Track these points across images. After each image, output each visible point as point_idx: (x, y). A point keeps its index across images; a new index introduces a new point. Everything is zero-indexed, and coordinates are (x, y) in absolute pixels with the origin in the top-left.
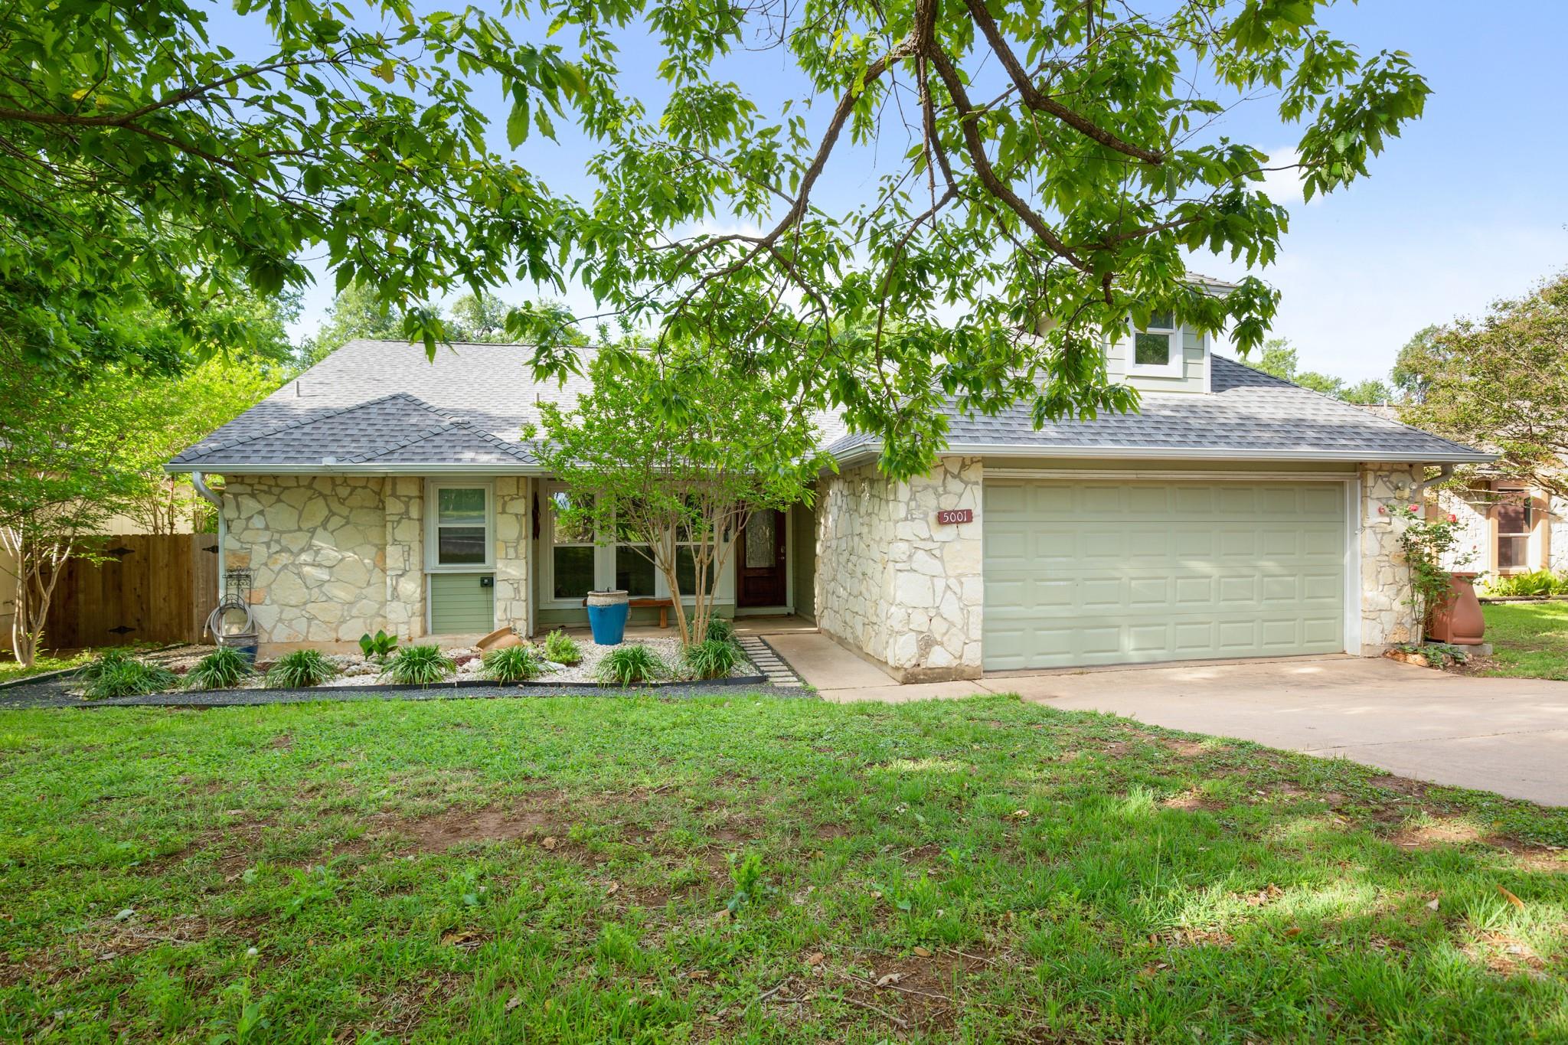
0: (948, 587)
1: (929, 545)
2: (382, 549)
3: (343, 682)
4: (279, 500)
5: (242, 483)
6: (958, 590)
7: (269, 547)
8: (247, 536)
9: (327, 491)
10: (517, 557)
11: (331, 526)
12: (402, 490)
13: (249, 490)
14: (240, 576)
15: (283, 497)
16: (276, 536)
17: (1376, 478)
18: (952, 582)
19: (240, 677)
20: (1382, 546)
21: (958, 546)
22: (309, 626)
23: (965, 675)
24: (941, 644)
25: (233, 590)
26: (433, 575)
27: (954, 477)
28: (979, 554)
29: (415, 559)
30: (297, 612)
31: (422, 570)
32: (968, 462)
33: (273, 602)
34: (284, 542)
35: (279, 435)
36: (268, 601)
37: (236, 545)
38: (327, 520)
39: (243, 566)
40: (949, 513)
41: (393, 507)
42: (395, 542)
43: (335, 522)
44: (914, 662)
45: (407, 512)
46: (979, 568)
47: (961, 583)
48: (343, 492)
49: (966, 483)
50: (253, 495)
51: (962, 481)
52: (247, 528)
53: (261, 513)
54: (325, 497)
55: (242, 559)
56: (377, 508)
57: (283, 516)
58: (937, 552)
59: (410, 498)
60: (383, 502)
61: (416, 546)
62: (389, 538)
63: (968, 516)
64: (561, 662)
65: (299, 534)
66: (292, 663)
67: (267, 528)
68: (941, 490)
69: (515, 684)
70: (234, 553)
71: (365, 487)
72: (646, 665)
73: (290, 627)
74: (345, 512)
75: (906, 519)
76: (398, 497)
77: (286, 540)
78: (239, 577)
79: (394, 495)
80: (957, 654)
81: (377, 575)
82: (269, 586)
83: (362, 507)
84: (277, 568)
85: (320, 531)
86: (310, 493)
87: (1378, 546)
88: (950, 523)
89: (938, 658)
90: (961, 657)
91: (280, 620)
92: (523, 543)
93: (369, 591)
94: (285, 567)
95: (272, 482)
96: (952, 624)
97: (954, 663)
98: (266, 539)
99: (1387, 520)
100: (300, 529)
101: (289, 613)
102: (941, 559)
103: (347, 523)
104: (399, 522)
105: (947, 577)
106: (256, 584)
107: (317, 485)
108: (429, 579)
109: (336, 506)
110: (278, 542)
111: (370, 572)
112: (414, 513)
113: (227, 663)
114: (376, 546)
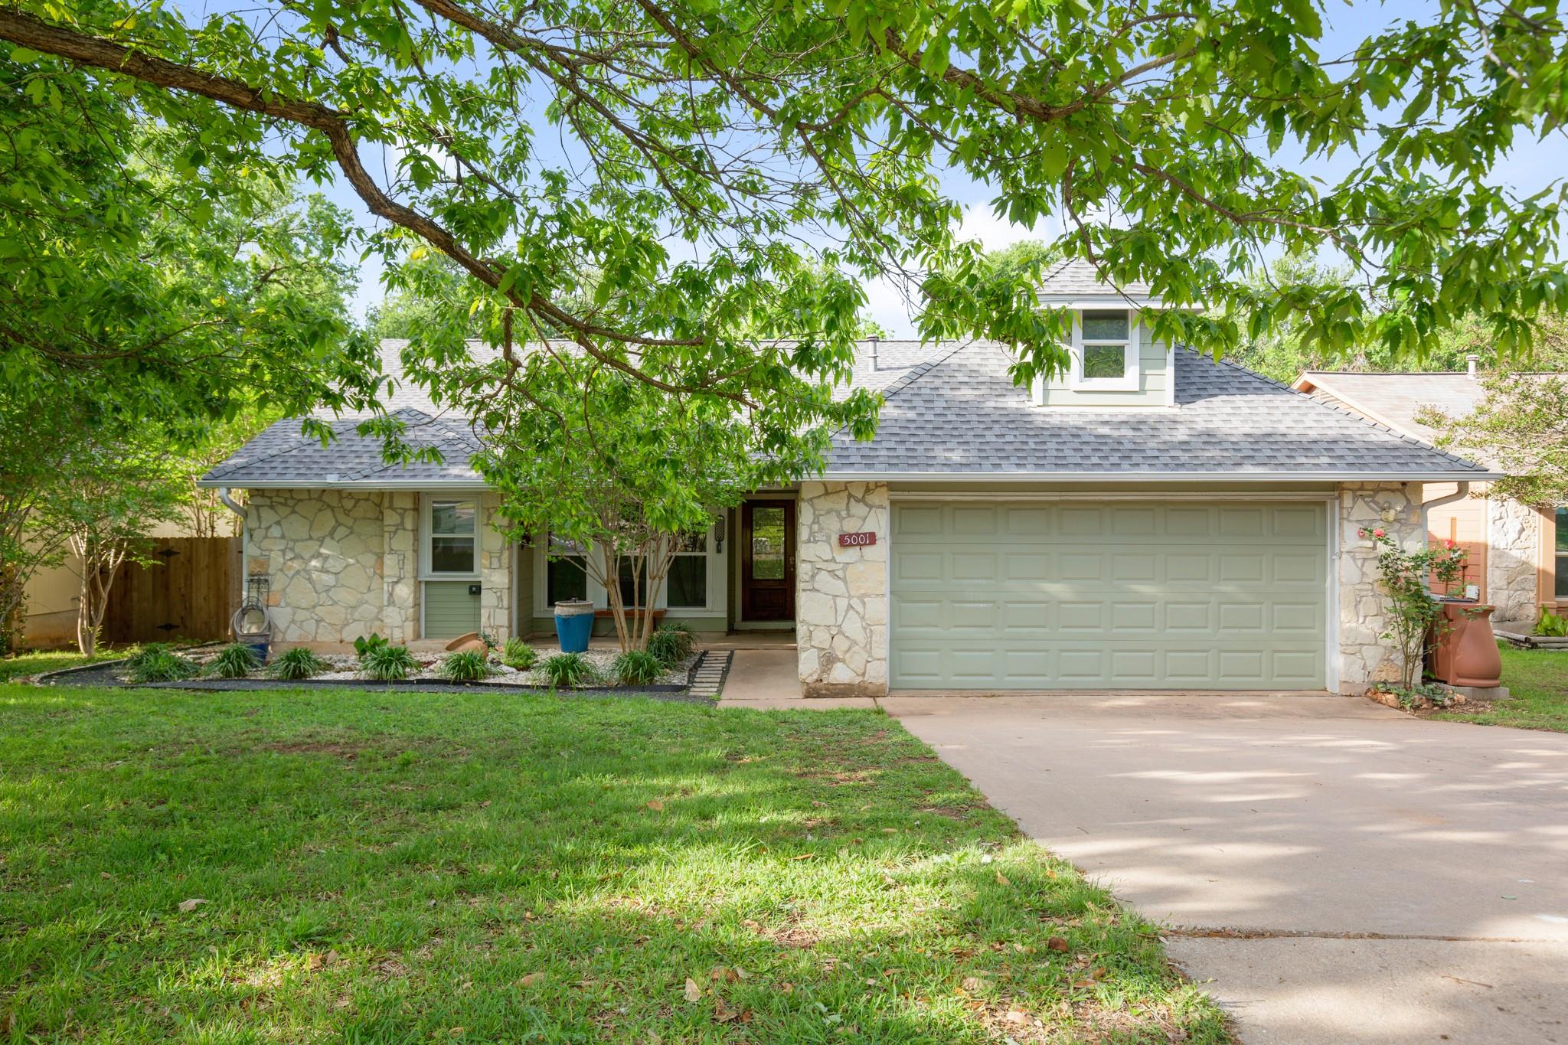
0: (850, 607)
1: (832, 566)
2: (380, 557)
3: (331, 676)
4: (293, 512)
5: (263, 496)
6: (861, 610)
7: (284, 555)
8: (266, 544)
9: (334, 503)
10: (500, 567)
11: (337, 536)
12: (399, 503)
13: (268, 502)
14: (260, 580)
15: (297, 508)
16: (291, 544)
17: (1355, 498)
18: (855, 602)
19: (247, 669)
20: (1364, 574)
21: (861, 567)
22: (317, 627)
23: (868, 692)
24: (843, 661)
25: (254, 594)
26: (427, 583)
27: (858, 501)
28: (885, 576)
29: (409, 567)
30: (307, 614)
31: (416, 578)
32: (872, 486)
33: (288, 605)
34: (297, 550)
35: (294, 452)
36: (283, 604)
37: (258, 552)
38: (334, 530)
39: (263, 571)
40: (850, 535)
41: (391, 519)
42: (392, 551)
43: (341, 531)
44: (815, 677)
45: (402, 523)
46: (885, 588)
47: (864, 603)
48: (348, 504)
49: (871, 507)
50: (271, 507)
51: (866, 504)
52: (266, 537)
53: (278, 523)
54: (332, 509)
55: (261, 565)
56: (377, 519)
57: (297, 526)
58: (840, 573)
59: (405, 510)
60: (382, 513)
61: (410, 555)
62: (386, 548)
63: (871, 539)
64: (514, 666)
65: (310, 543)
66: (288, 659)
67: (283, 537)
68: (844, 513)
69: (463, 683)
70: (254, 559)
71: (367, 500)
72: (574, 671)
73: (301, 627)
74: (350, 523)
75: (809, 541)
76: (394, 509)
77: (299, 547)
78: (259, 582)
79: (391, 507)
80: (860, 672)
81: (376, 580)
82: (284, 590)
83: (364, 518)
84: (291, 573)
85: (328, 540)
86: (319, 505)
87: (1358, 572)
88: (851, 545)
89: (840, 674)
90: (864, 674)
91: (293, 621)
92: (506, 554)
93: (370, 597)
94: (298, 572)
95: (288, 495)
96: (855, 643)
97: (857, 680)
98: (282, 547)
99: (1370, 544)
100: (311, 538)
101: (301, 615)
102: (844, 580)
103: (352, 533)
104: (395, 532)
105: (850, 597)
106: (274, 588)
107: (325, 498)
108: (423, 586)
109: (341, 517)
110: (292, 550)
111: (370, 578)
112: (409, 525)
113: (238, 657)
114: (376, 554)
